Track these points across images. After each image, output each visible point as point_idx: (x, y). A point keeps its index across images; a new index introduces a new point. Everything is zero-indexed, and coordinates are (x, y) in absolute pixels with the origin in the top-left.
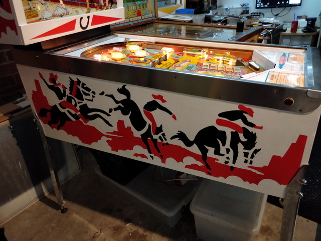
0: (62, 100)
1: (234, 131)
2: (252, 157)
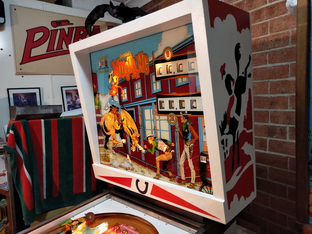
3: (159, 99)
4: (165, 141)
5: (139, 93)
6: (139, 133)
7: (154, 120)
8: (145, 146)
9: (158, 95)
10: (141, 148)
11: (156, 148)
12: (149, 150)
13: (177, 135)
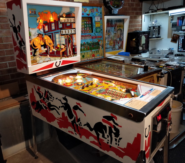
0: (41, 99)
1: (110, 126)
2: (119, 142)
3: (62, 30)
4: (63, 45)
5: (53, 28)
6: (54, 44)
7: (60, 38)
8: (56, 49)
9: (61, 29)
10: (54, 50)
11: (60, 48)
12: (58, 50)
13: (67, 42)
